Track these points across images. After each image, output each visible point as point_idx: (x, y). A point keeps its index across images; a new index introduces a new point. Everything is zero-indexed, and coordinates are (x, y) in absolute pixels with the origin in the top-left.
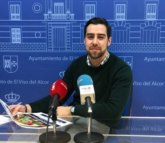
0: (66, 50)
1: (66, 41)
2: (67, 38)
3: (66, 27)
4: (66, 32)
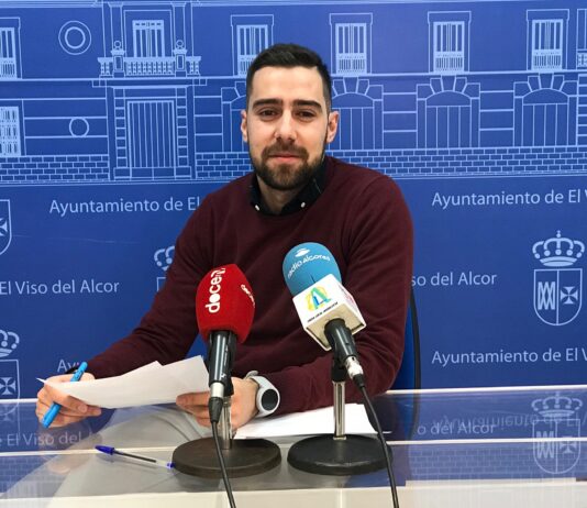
0: (175, 176)
1: (175, 147)
2: (179, 137)
3: (174, 99)
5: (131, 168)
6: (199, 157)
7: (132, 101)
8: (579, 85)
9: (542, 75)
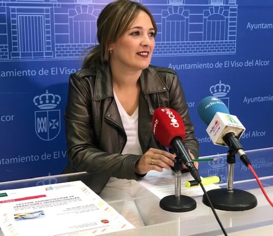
0: (45, 56)
1: (44, 41)
2: (46, 35)
3: (43, 15)
4: (44, 25)
5: (20, 52)
6: (57, 46)
7: (20, 15)
8: (229, 12)
9: (215, 7)
